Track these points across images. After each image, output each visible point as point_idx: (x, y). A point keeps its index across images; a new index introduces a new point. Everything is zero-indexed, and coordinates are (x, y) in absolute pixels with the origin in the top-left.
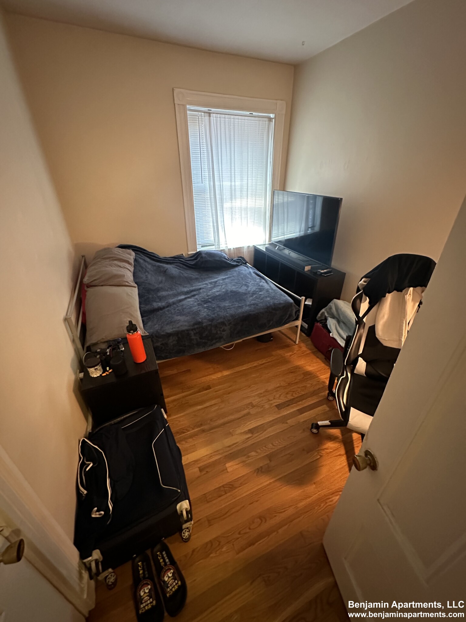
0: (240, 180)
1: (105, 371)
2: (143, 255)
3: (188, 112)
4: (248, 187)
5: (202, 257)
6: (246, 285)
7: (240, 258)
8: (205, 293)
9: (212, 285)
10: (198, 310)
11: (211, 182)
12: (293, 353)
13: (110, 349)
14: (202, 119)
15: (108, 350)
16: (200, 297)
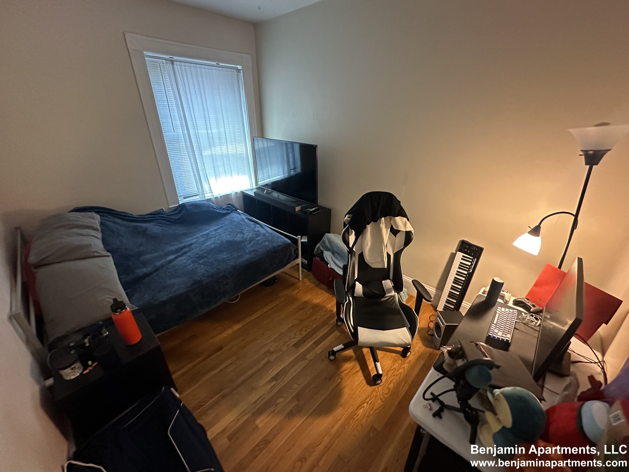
0: (217, 127)
1: (86, 366)
2: (111, 217)
3: (146, 58)
4: (225, 134)
5: (187, 210)
6: (241, 233)
7: (229, 206)
8: (198, 249)
9: (204, 238)
10: (194, 267)
11: (184, 130)
12: (299, 290)
13: (89, 339)
14: (164, 66)
15: (86, 341)
16: (193, 253)
